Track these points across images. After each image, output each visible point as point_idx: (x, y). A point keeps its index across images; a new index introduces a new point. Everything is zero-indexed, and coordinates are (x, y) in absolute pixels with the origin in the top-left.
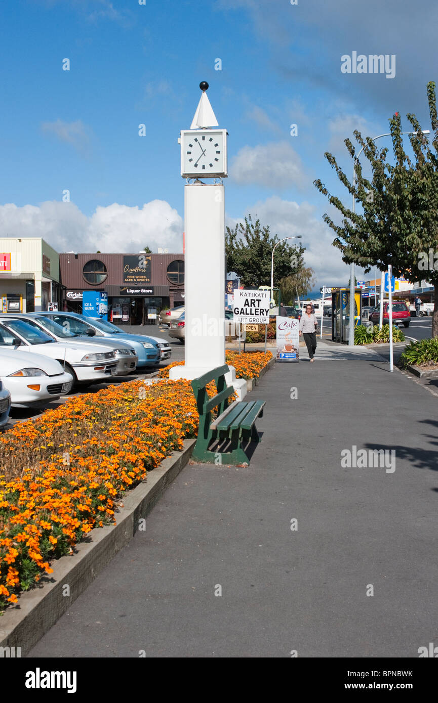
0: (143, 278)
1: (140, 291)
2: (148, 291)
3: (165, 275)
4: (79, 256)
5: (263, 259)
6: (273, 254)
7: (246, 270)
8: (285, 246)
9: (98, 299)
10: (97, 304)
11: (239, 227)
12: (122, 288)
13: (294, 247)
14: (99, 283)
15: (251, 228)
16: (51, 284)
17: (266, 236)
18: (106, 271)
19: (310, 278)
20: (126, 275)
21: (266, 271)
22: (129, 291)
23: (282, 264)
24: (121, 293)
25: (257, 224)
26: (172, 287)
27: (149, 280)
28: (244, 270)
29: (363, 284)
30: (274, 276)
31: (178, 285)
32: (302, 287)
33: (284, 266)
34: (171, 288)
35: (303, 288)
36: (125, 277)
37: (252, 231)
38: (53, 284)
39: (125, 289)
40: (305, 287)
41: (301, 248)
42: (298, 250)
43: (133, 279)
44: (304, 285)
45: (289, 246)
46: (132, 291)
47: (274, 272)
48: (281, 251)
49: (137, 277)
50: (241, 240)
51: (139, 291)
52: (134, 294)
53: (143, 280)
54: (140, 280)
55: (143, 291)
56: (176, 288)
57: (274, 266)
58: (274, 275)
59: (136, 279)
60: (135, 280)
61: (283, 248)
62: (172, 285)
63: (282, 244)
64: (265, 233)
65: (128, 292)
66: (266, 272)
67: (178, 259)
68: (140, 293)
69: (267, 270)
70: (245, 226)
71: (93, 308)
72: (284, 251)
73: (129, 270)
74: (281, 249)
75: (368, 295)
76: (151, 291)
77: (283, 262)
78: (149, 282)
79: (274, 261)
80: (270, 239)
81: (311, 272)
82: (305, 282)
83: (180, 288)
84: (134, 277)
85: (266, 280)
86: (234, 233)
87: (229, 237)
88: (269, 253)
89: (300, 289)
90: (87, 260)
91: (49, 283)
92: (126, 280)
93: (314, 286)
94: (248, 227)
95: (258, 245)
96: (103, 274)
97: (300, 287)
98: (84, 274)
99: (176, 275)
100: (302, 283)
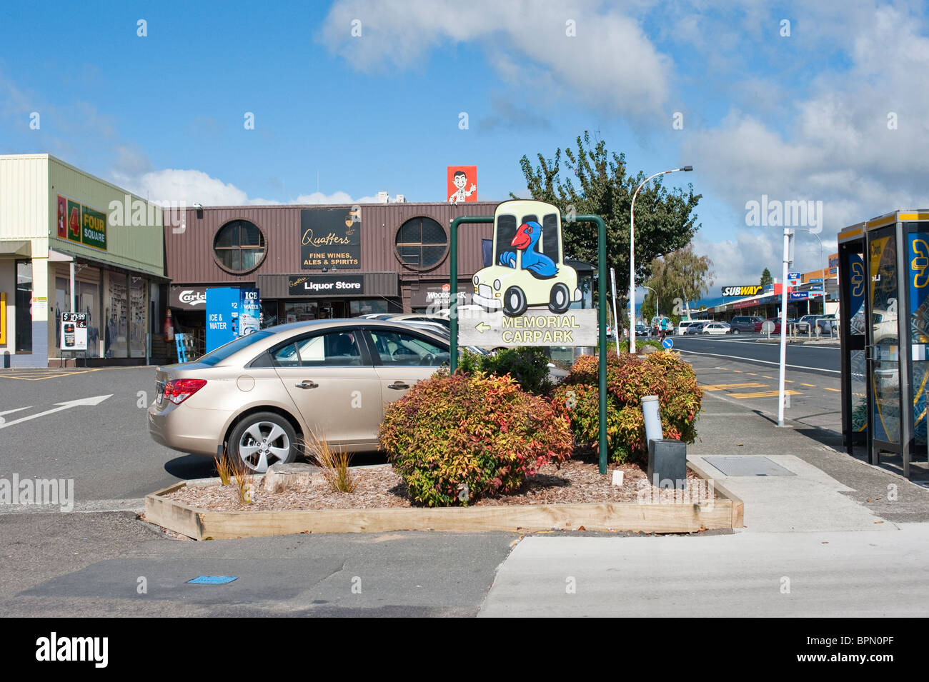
0: (343, 258)
1: (334, 286)
2: (351, 286)
3: (391, 250)
4: (205, 213)
5: (613, 218)
6: (632, 209)
7: (578, 242)
8: (660, 192)
9: (234, 305)
10: (235, 315)
11: (564, 156)
12: (293, 278)
13: (678, 194)
14: (247, 270)
15: (588, 158)
16: (72, 266)
17: (620, 173)
18: (263, 244)
19: (706, 272)
20: (306, 252)
21: (619, 241)
22: (309, 286)
23: (652, 228)
24: (292, 291)
25: (600, 148)
26: (409, 275)
27: (356, 262)
28: (573, 242)
29: (798, 277)
30: (635, 253)
31: (421, 272)
32: (692, 287)
33: (657, 231)
34: (405, 279)
35: (693, 289)
36: (305, 256)
37: (592, 165)
38: (76, 268)
39: (299, 280)
40: (698, 286)
41: (691, 196)
42: (686, 200)
43: (322, 260)
44: (696, 283)
45: (668, 193)
46: (317, 287)
47: (636, 245)
48: (650, 203)
49: (330, 255)
50: (568, 181)
51: (330, 286)
52: (321, 291)
53: (344, 262)
54: (337, 261)
55: (340, 285)
56: (416, 279)
57: (635, 231)
58: (636, 251)
59: (329, 260)
60: (326, 262)
61: (655, 197)
62: (406, 272)
63: (652, 187)
64: (616, 166)
65: (306, 288)
66: (619, 245)
67: (420, 214)
68: (334, 290)
69: (621, 239)
70: (576, 155)
71: (225, 325)
72: (657, 202)
73: (313, 240)
74: (649, 199)
75: (807, 296)
76: (358, 286)
77: (655, 223)
78: (358, 267)
79: (635, 222)
80: (626, 178)
81: (707, 263)
82: (698, 278)
83: (424, 278)
84: (323, 256)
85: (619, 261)
86: (554, 166)
87: (544, 176)
88: (626, 205)
89: (689, 290)
90: (223, 220)
91: (67, 264)
92: (306, 262)
93: (711, 284)
94: (582, 156)
95: (601, 191)
96: (256, 251)
97: (689, 287)
98: (216, 251)
99: (416, 250)
100: (693, 280)
